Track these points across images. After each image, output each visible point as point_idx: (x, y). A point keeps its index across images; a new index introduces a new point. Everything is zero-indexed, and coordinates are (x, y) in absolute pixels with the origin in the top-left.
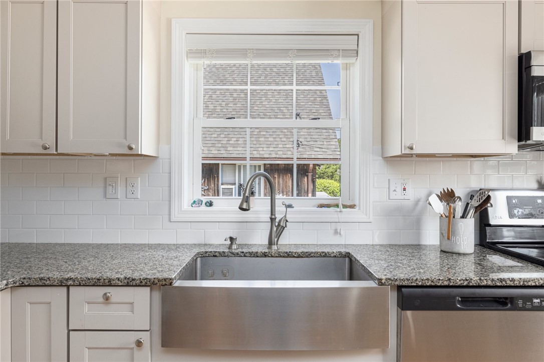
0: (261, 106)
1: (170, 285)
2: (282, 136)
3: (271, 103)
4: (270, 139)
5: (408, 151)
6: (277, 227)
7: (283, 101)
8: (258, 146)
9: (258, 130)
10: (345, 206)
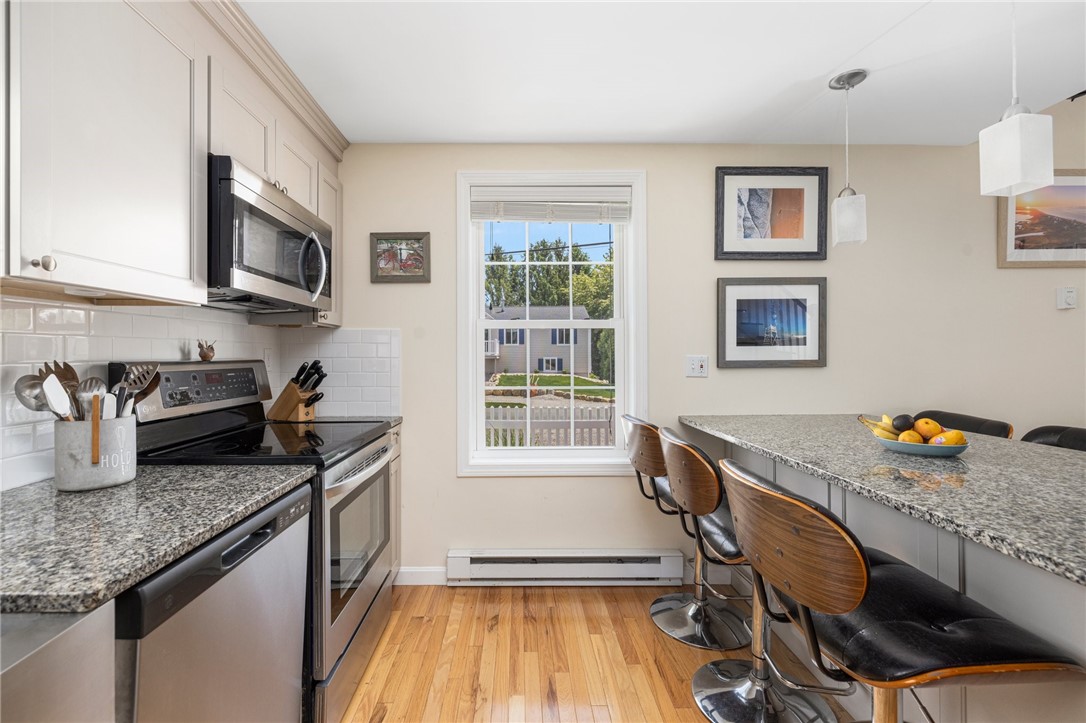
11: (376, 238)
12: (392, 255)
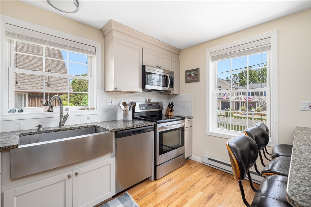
0: (24, 63)
1: (17, 148)
2: (40, 80)
3: (32, 62)
4: (32, 81)
5: (115, 90)
6: (63, 119)
7: (39, 62)
8: (24, 83)
9: (23, 75)
10: (91, 109)
11: (187, 72)
12: (190, 76)
